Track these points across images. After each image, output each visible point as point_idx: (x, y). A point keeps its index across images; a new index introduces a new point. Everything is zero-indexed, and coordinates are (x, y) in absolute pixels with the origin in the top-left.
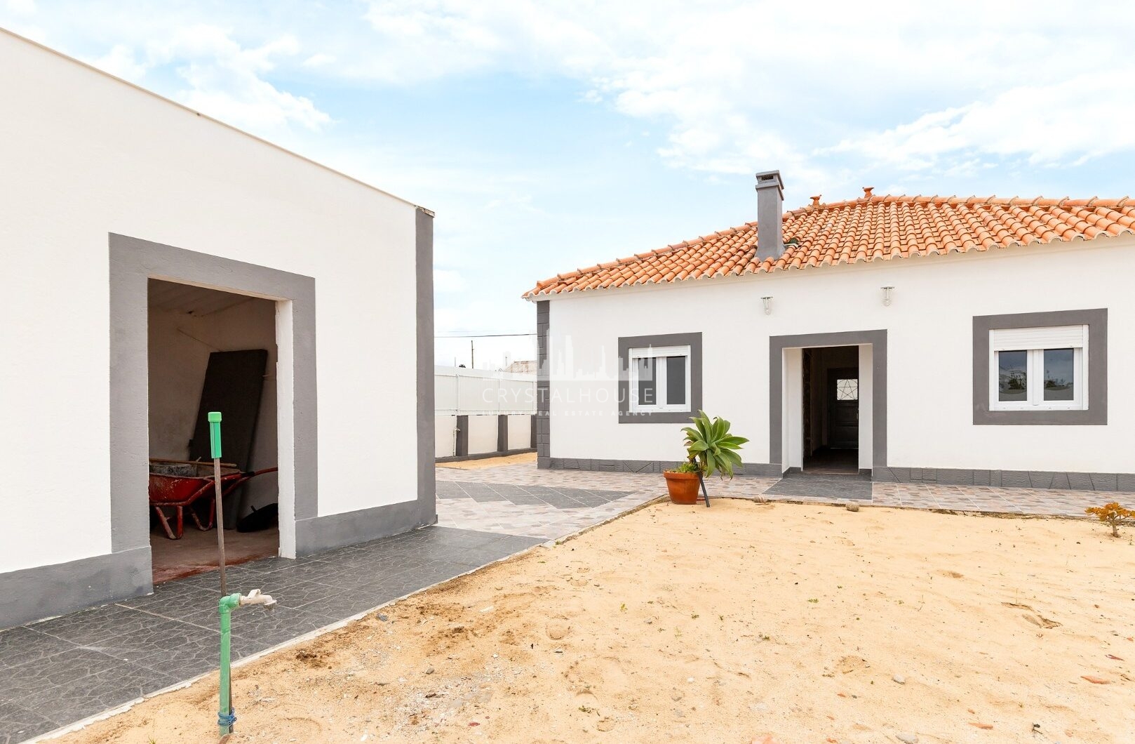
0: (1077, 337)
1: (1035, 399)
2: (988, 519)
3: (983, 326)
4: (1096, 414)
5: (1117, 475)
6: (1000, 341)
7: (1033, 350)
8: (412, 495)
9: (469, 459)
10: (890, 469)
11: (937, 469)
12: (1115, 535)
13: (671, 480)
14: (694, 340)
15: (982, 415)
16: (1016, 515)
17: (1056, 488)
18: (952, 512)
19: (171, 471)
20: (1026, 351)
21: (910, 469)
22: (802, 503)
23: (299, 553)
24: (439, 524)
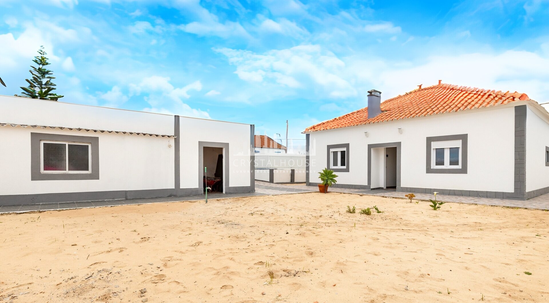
0: (458, 144)
1: (447, 165)
2: (394, 199)
3: (430, 140)
4: (464, 170)
5: (470, 191)
6: (435, 145)
7: (446, 148)
8: (249, 185)
9: (294, 183)
10: (402, 188)
11: (415, 188)
12: (411, 202)
13: (320, 186)
14: (347, 146)
15: (429, 170)
16: (401, 198)
17: (451, 195)
18: (386, 197)
19: (210, 179)
20: (444, 148)
21: (407, 188)
22: (352, 194)
23: (225, 193)
24: (255, 192)
